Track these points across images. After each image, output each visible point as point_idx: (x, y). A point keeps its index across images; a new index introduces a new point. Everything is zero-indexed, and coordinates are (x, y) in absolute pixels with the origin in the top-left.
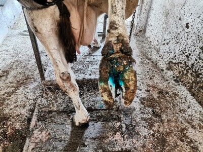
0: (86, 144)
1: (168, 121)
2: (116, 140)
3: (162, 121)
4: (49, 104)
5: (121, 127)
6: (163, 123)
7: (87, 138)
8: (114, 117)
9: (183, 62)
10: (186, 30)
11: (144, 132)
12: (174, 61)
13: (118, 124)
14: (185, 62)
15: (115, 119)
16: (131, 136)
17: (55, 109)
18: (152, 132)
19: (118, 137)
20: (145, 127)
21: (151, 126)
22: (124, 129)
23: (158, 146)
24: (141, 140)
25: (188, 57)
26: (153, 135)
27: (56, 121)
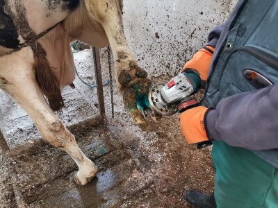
0: (105, 198)
1: (175, 136)
2: (135, 179)
3: (170, 140)
4: (32, 178)
5: (134, 163)
6: (171, 141)
7: (103, 192)
8: (123, 156)
9: (165, 74)
10: (158, 40)
11: (158, 157)
12: (156, 75)
13: (130, 161)
14: (167, 73)
15: (125, 158)
16: (148, 168)
17: (45, 180)
18: (165, 154)
19: (136, 174)
20: (157, 152)
21: (162, 149)
22: (138, 164)
23: (176, 165)
24: (159, 167)
25: (168, 67)
26: (168, 156)
27: (53, 193)
